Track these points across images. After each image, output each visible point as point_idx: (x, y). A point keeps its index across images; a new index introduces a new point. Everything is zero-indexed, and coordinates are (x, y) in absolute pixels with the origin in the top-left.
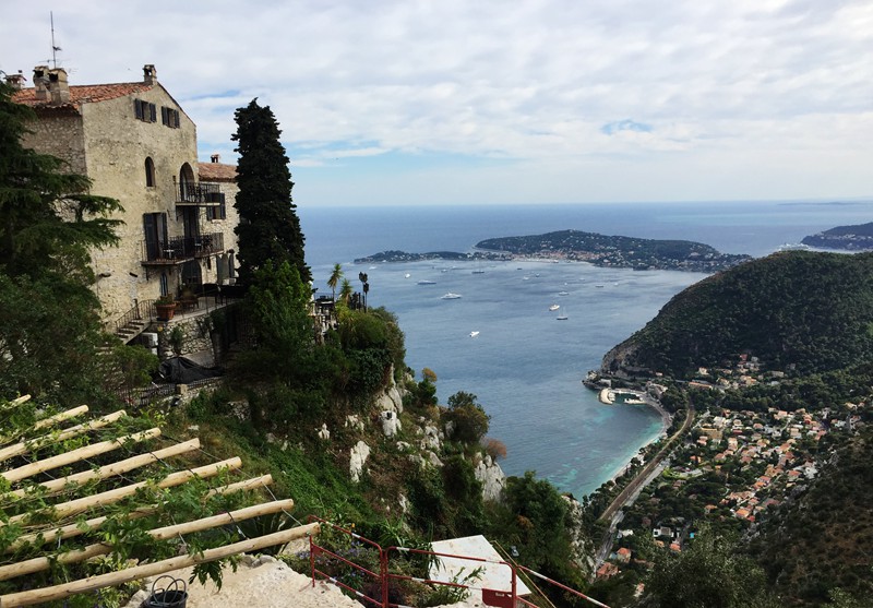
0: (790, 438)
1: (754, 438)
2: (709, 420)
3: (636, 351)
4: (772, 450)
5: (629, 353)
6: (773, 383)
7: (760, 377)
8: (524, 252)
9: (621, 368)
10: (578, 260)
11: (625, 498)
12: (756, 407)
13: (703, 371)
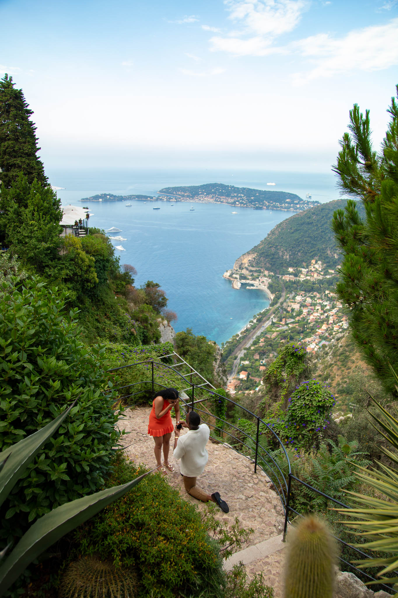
0: (336, 307)
1: (317, 308)
2: (294, 298)
3: (254, 258)
4: (326, 314)
5: (250, 259)
6: (328, 277)
7: (322, 273)
8: (188, 196)
9: (245, 268)
10: (222, 202)
11: (246, 343)
12: (319, 290)
13: (291, 270)
